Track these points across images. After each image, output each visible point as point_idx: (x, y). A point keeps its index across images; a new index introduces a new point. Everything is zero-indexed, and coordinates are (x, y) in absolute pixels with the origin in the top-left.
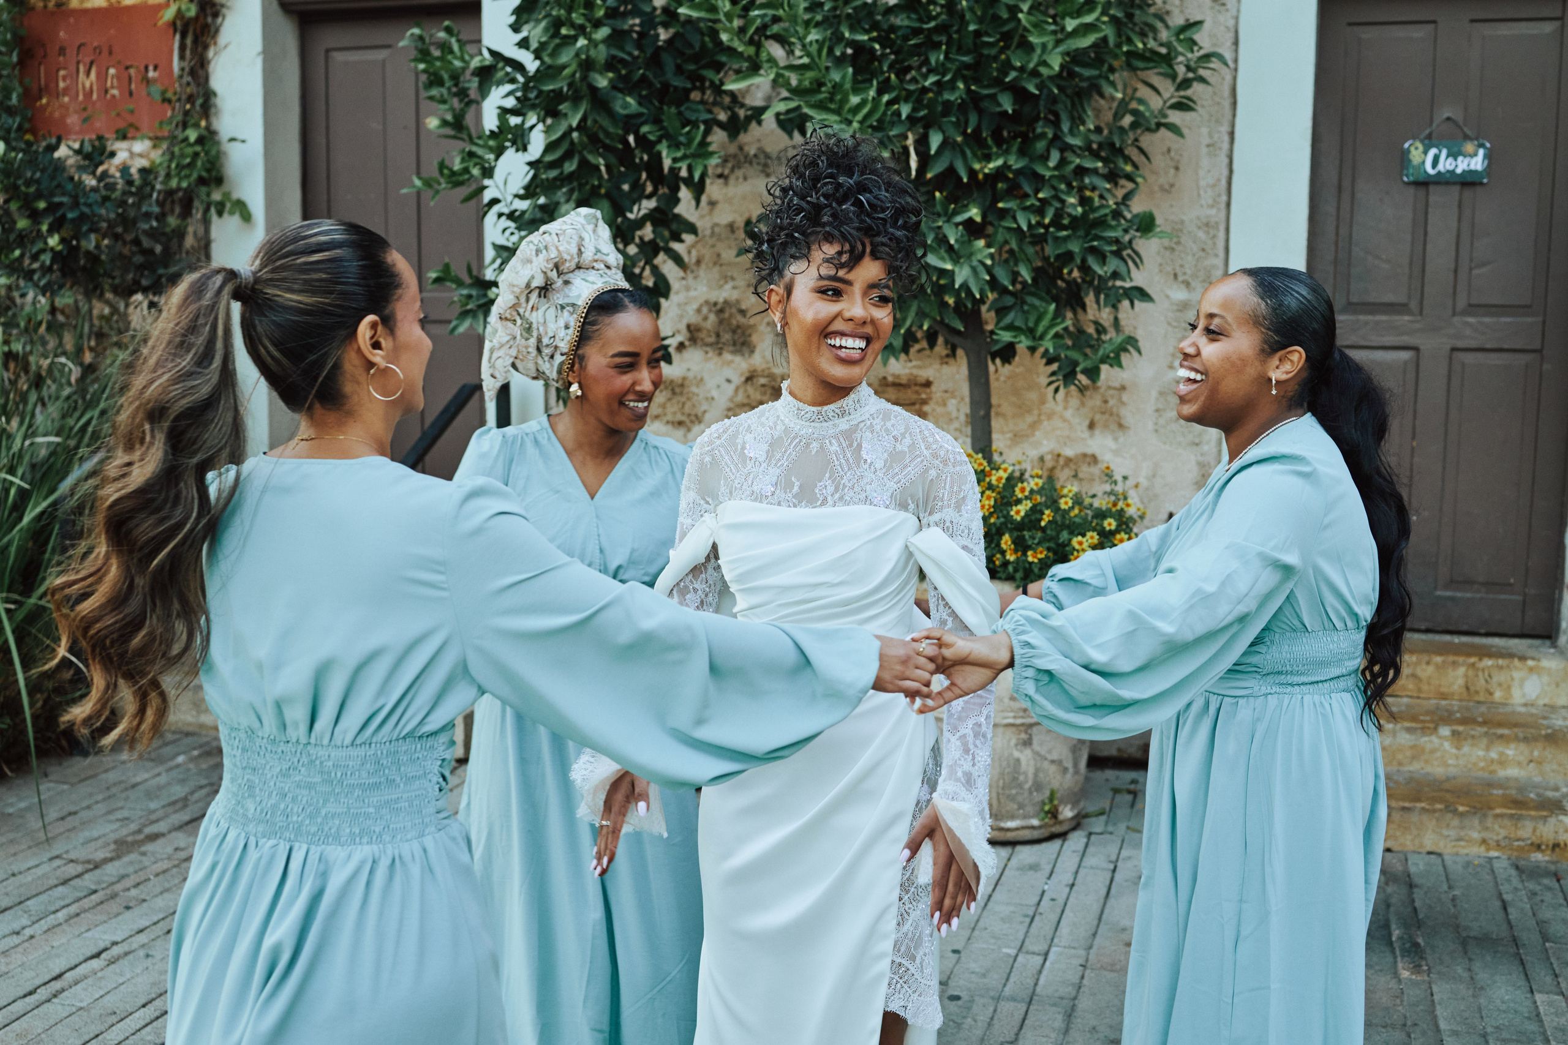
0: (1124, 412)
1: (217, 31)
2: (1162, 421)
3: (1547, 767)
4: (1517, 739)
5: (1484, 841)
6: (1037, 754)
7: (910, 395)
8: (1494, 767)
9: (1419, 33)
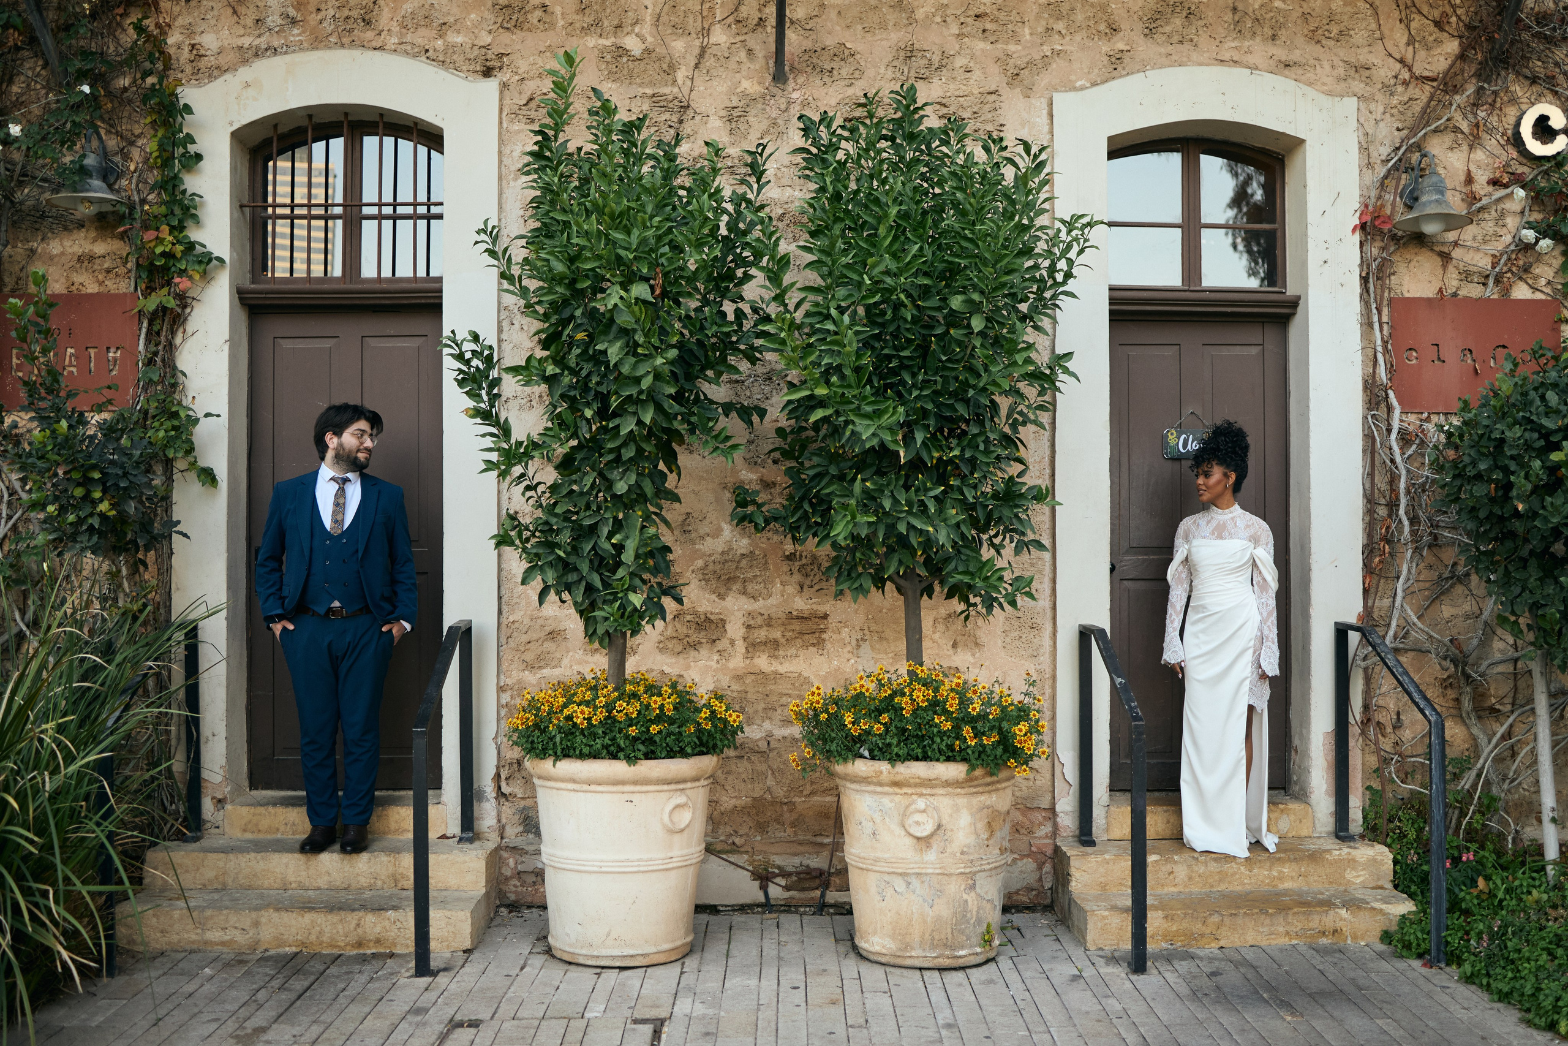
0: (978, 633)
1: (185, 319)
2: (1008, 640)
3: (1311, 879)
4: (1289, 860)
5: (1287, 933)
6: (978, 895)
7: (811, 625)
8: (1276, 882)
9: (1169, 352)
